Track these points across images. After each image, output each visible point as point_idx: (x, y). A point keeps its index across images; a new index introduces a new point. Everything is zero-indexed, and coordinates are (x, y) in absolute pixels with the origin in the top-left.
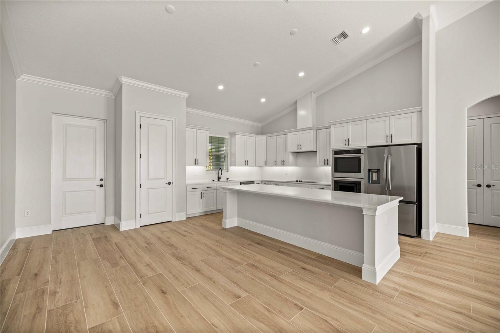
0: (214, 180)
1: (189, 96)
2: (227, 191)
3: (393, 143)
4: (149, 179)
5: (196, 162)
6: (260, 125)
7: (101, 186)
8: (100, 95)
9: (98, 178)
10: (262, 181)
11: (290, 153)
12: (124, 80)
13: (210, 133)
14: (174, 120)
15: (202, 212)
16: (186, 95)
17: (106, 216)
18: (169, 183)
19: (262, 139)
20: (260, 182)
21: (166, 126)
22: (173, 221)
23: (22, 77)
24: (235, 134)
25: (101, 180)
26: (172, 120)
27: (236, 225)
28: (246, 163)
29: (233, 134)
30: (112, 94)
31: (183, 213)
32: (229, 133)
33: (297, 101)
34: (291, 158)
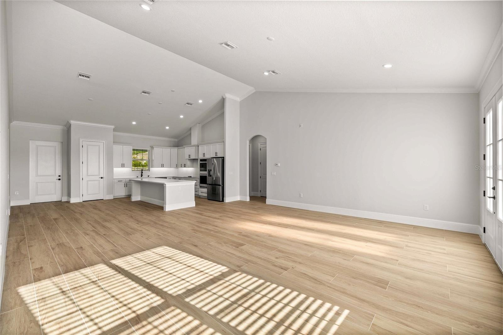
0: (137, 177)
1: (115, 127)
2: (133, 182)
3: (217, 157)
4: (88, 175)
5: (123, 166)
6: (176, 140)
7: (59, 179)
8: (58, 129)
9: (57, 175)
10: (173, 177)
11: (188, 160)
12: (72, 122)
13: (133, 147)
14: (104, 142)
15: (126, 195)
16: (113, 127)
17: (62, 196)
18: (102, 178)
19: (175, 150)
20: (172, 178)
21: (99, 146)
22: (105, 199)
23: (14, 122)
24: (153, 148)
25: (59, 176)
26: (103, 142)
27: (139, 200)
28: (162, 166)
29: (152, 148)
30: (65, 128)
31: (111, 195)
32: (150, 146)
33: (191, 128)
34: (189, 163)
